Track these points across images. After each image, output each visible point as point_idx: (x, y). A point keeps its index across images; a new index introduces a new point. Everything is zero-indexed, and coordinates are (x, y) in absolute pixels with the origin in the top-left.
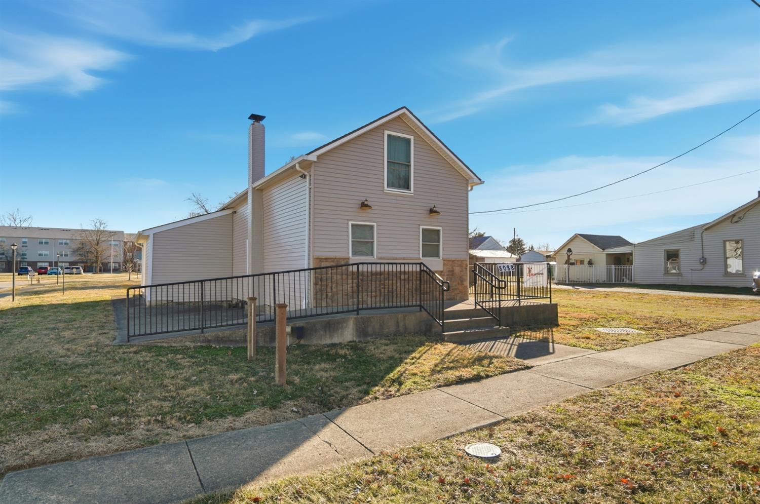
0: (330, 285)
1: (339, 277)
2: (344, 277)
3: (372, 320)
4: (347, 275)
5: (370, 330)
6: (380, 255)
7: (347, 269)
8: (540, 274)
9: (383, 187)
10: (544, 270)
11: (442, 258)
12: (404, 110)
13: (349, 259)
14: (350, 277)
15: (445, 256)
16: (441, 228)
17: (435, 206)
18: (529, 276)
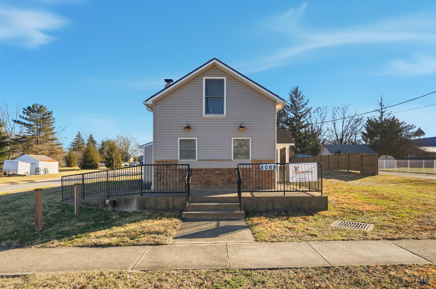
0: (165, 176)
1: (171, 172)
2: (174, 172)
3: (149, 200)
4: (176, 170)
5: (148, 205)
6: (200, 158)
7: (176, 167)
8: (309, 172)
9: (202, 114)
10: (313, 169)
11: (251, 159)
12: (215, 61)
13: (177, 161)
14: (178, 172)
15: (254, 158)
16: (250, 138)
17: (242, 123)
18: (296, 173)
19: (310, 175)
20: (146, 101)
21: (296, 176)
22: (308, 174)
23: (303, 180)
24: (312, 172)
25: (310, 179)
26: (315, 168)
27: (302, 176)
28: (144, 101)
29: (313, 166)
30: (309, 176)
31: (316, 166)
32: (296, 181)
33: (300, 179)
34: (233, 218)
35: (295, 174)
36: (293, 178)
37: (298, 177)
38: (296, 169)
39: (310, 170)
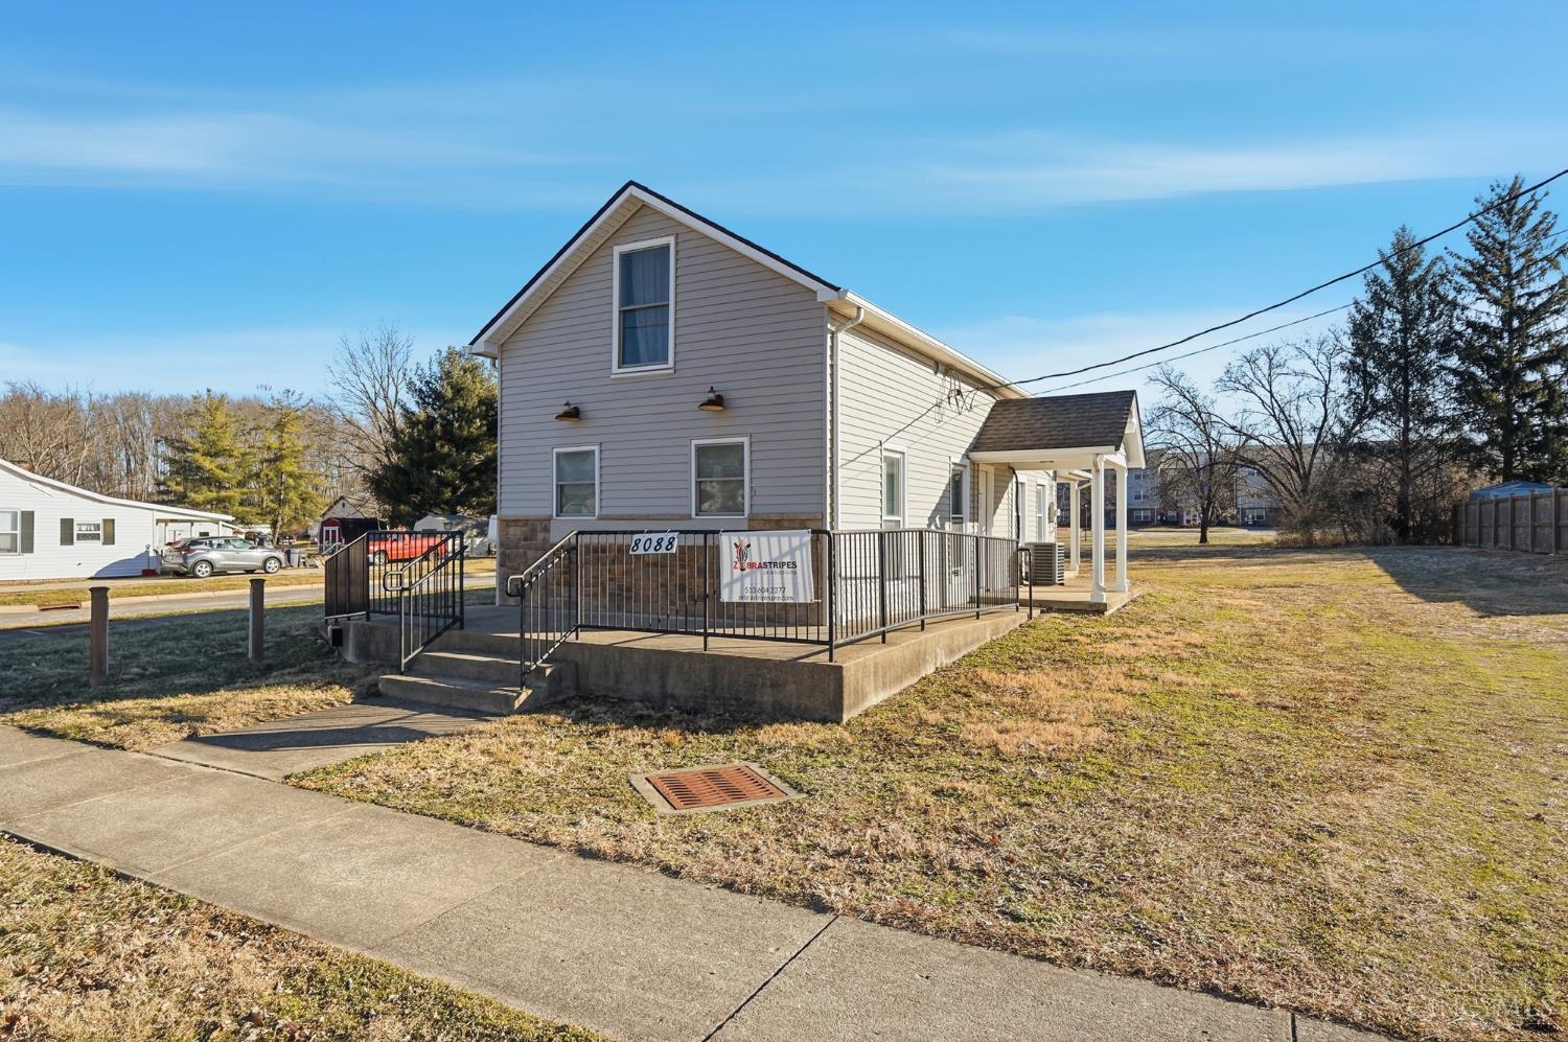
6: (605, 512)
8: (783, 564)
9: (613, 365)
10: (798, 554)
11: (749, 515)
15: (756, 510)
16: (745, 440)
17: (712, 388)
18: (742, 570)
19: (788, 578)
20: (472, 343)
21: (742, 579)
22: (782, 573)
23: (766, 594)
24: (794, 563)
25: (789, 593)
26: (804, 549)
27: (762, 578)
28: (467, 344)
29: (796, 541)
30: (786, 582)
31: (806, 544)
32: (742, 597)
33: (754, 589)
34: (484, 708)
35: (737, 572)
36: (731, 585)
37: (748, 583)
38: (742, 553)
39: (787, 559)
